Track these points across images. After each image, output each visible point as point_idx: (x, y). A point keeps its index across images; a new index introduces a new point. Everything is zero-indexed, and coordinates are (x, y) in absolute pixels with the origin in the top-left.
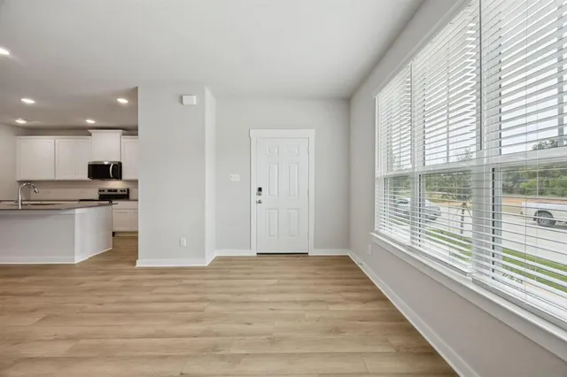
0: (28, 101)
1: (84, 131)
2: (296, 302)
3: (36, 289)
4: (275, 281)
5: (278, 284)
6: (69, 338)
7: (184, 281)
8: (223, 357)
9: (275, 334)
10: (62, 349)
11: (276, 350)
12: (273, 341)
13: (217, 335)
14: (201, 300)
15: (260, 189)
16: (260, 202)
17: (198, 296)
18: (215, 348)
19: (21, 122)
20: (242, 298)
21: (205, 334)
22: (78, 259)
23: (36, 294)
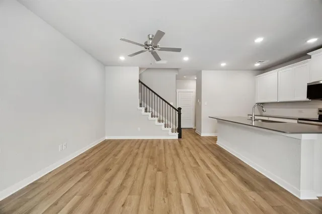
1: (303, 55)
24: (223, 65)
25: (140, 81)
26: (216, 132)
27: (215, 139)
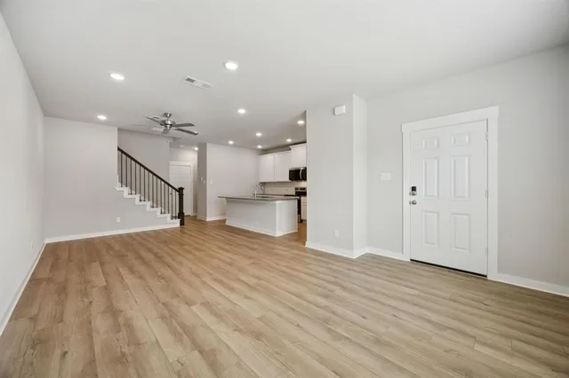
0: (259, 134)
1: (286, 147)
2: (429, 321)
3: (256, 246)
4: (416, 292)
5: (418, 296)
6: (259, 278)
7: (330, 266)
8: (329, 330)
9: (384, 337)
10: (253, 281)
11: (376, 349)
12: (378, 341)
13: (334, 313)
14: (335, 284)
15: (414, 189)
16: (414, 203)
17: (333, 279)
18: (326, 321)
19: (260, 147)
20: (372, 295)
21: (326, 308)
22: (279, 234)
23: (254, 249)
24: (231, 142)
25: (119, 149)
26: (224, 214)
27: (224, 221)
